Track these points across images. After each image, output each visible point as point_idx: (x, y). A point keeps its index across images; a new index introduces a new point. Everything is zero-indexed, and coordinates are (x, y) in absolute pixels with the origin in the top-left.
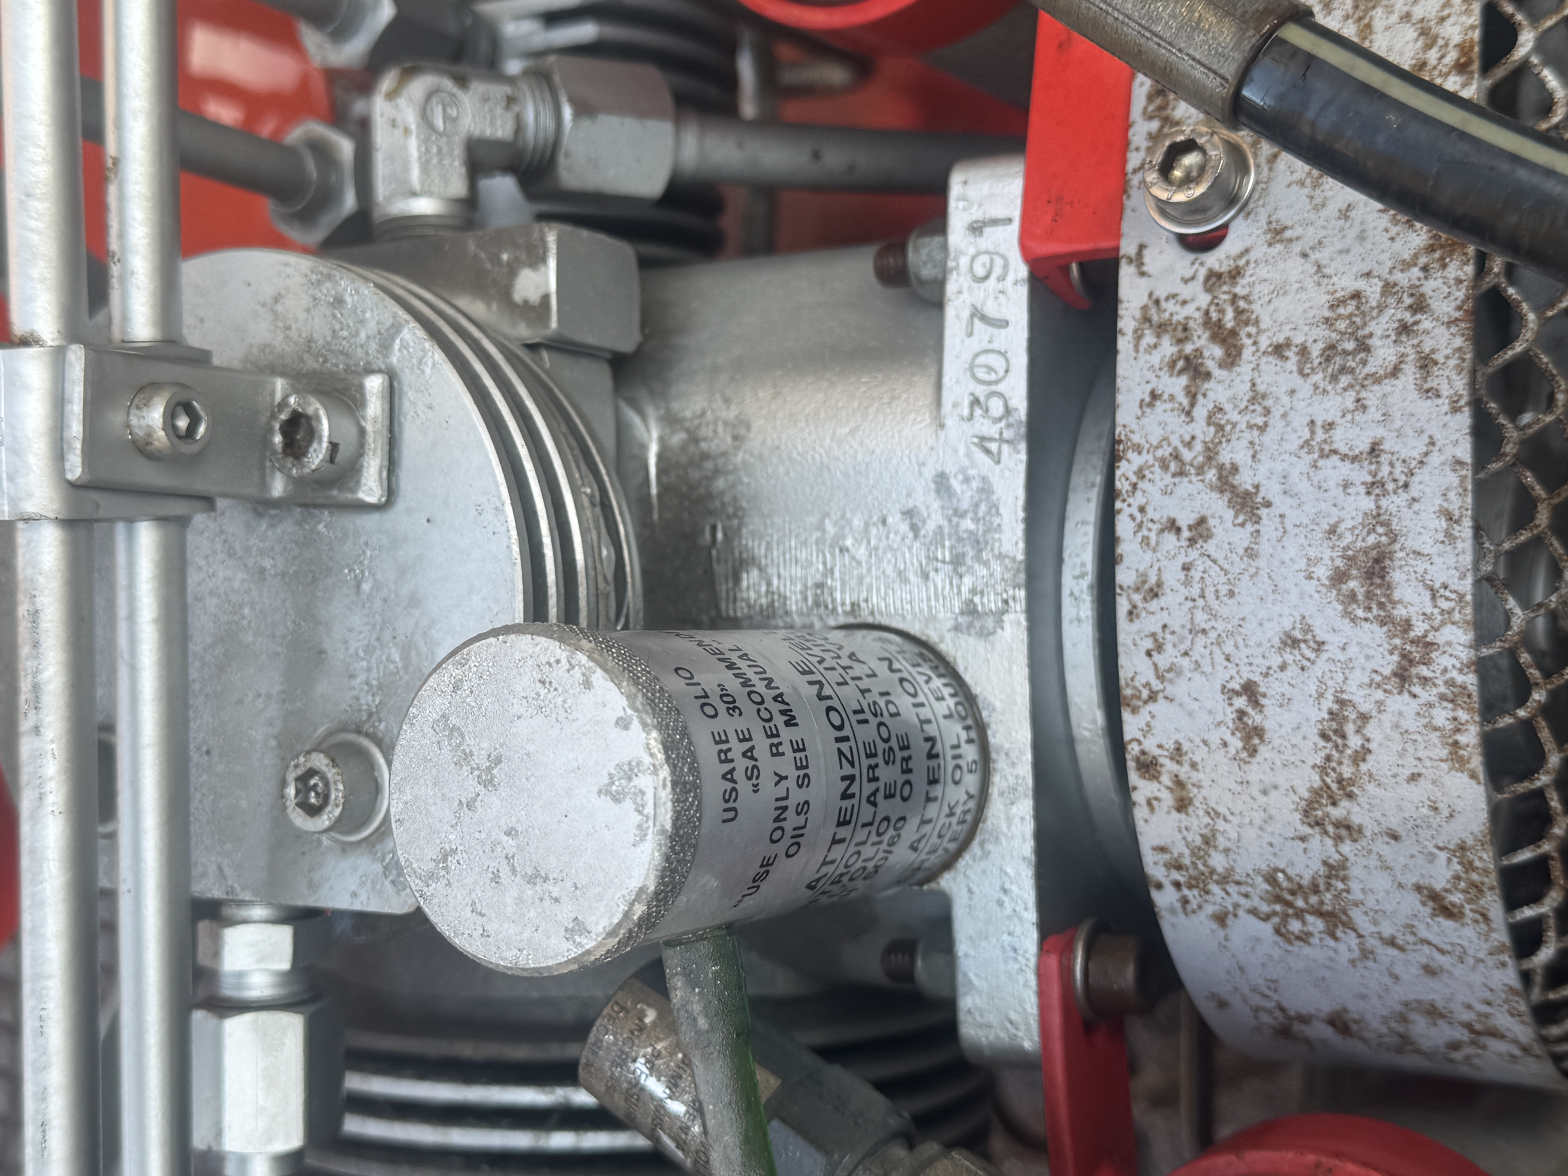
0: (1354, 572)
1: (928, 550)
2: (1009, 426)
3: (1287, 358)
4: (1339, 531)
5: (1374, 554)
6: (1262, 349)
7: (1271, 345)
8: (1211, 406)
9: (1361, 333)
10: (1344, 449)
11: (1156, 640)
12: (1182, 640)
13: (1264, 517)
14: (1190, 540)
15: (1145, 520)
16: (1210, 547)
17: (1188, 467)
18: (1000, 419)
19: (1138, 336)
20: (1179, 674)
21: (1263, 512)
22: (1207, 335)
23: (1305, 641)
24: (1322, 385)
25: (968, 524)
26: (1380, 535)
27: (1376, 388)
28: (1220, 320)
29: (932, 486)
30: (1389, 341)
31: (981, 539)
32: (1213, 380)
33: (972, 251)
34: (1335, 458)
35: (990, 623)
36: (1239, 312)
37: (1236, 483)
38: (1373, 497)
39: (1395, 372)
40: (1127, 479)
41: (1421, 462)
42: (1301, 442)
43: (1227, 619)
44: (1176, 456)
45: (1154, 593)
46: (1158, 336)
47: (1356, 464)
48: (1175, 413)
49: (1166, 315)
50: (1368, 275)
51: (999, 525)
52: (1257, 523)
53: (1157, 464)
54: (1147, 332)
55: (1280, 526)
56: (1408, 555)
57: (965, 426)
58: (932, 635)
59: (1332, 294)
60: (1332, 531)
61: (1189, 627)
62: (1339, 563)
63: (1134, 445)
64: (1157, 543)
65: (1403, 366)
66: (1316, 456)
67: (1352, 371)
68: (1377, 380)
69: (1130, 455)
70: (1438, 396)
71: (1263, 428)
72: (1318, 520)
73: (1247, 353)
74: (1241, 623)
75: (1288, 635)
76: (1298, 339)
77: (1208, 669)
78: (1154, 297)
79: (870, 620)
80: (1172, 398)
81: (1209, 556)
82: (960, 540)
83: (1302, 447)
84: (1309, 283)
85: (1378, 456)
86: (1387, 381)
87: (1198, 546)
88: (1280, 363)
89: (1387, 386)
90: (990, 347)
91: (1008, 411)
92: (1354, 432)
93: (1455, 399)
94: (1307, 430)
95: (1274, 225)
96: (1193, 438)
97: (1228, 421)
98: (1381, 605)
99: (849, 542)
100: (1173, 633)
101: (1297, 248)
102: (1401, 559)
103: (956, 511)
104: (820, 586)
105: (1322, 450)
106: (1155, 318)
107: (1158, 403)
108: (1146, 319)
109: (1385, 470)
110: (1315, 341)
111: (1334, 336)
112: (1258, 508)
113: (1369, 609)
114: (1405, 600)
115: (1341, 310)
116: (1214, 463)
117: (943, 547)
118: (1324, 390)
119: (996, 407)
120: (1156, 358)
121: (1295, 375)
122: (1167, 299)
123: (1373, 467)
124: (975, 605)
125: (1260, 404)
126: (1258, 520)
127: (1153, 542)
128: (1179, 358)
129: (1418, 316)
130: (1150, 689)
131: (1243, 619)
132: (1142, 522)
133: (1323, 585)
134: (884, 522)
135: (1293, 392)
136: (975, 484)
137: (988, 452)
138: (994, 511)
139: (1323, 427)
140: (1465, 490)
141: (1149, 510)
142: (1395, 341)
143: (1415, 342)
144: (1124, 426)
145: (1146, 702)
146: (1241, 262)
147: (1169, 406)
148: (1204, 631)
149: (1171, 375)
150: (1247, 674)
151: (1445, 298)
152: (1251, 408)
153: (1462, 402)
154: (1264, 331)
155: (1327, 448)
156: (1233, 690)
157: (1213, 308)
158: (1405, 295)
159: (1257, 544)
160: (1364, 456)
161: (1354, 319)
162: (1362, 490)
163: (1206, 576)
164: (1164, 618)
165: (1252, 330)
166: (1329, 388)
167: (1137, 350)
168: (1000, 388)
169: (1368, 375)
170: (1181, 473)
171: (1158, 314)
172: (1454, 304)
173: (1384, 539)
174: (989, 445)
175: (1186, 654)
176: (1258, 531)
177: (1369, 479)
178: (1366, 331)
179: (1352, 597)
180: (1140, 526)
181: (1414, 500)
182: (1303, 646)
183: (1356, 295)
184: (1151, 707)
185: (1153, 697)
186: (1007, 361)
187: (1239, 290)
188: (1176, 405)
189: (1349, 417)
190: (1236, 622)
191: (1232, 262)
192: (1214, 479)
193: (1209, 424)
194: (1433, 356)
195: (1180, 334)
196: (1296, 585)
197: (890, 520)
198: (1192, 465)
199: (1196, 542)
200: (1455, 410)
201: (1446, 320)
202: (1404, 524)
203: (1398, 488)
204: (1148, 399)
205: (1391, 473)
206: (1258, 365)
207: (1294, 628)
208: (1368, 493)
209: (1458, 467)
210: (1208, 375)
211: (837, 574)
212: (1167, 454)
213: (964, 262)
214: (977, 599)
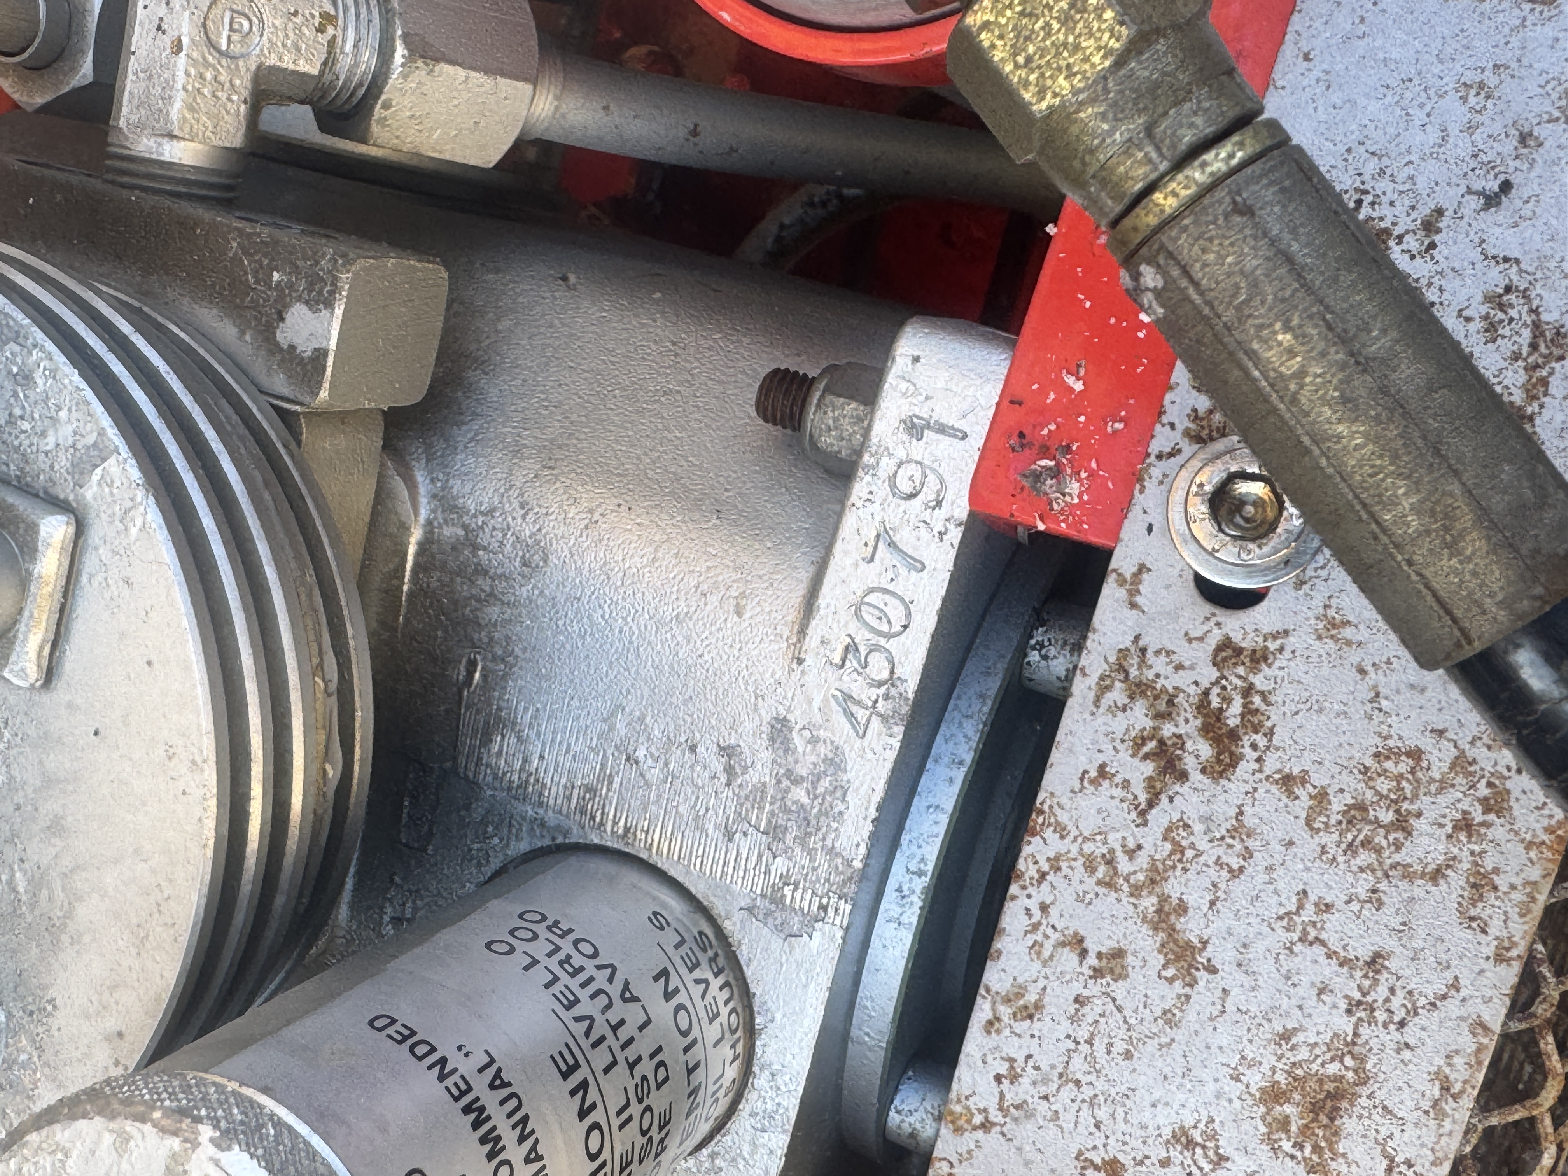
0: (1297, 1097)
1: (742, 805)
2: (887, 697)
3: (1297, 798)
4: (1294, 1041)
5: (1330, 1087)
6: (1268, 771)
7: (1279, 771)
8: (1176, 816)
9: (1405, 806)
10: (1334, 944)
11: (1012, 1068)
12: (1046, 1081)
13: (1202, 983)
14: (1095, 970)
15: (1044, 922)
16: (1120, 989)
17: (1121, 881)
18: (880, 684)
19: (1103, 688)
20: (1030, 1115)
21: (1202, 976)
22: (1199, 722)
23: (1204, 1147)
24: (1332, 852)
25: (799, 794)
26: (1347, 1068)
27: (1404, 885)
28: (1221, 710)
29: (766, 729)
30: (1442, 833)
31: (814, 822)
32: (1188, 784)
33: (902, 454)
34: (1318, 950)
35: (796, 923)
36: (1249, 711)
37: (1178, 927)
38: (1354, 1019)
39: (1436, 875)
40: (1036, 863)
41: (1433, 1004)
42: (1282, 911)
43: (1111, 1082)
44: (1110, 862)
45: (1029, 1013)
46: (1131, 697)
47: (1345, 969)
48: (1125, 805)
49: (1150, 675)
50: (1441, 733)
51: (841, 813)
52: (1191, 986)
53: (1081, 861)
54: (1118, 684)
55: (1219, 1002)
56: (1375, 1107)
57: (831, 674)
58: (719, 908)
59: (1386, 738)
60: (1286, 1036)
61: (1060, 1070)
62: (1280, 1077)
63: (1058, 823)
64: (1052, 957)
65: (1449, 872)
66: (1295, 937)
67: (1379, 851)
68: (1408, 875)
69: (1048, 833)
70: (1484, 932)
71: (1236, 873)
72: (1271, 1016)
73: (1245, 768)
74: (1130, 1093)
75: (1184, 1132)
76: (1318, 779)
77: (1068, 1126)
78: (1141, 643)
79: (644, 855)
80: (1126, 784)
81: (1114, 1000)
82: (786, 810)
83: (1281, 918)
84: (1357, 711)
85: (1377, 972)
86: (1421, 882)
87: (1104, 981)
88: (1285, 799)
89: (1420, 888)
90: (891, 587)
91: (892, 680)
92: (1354, 929)
93: (1506, 944)
94: (1294, 899)
95: (1331, 613)
96: (1140, 847)
97: (1192, 846)
98: (1316, 1149)
99: (641, 753)
100: (1037, 1068)
101: (1354, 656)
102: (1363, 1108)
103: (789, 774)
104: (591, 789)
105: (1305, 932)
106: (1134, 672)
107: (1106, 784)
108: (1121, 668)
109: (1382, 991)
110: (1342, 791)
111: (1369, 794)
112: (1198, 969)
113: (1302, 1148)
114: (1350, 1157)
115: (1389, 765)
116: (1158, 889)
117: (761, 808)
118: (1334, 859)
119: (878, 668)
120: (1119, 725)
121: (1302, 822)
122: (1158, 653)
123: (1367, 983)
124: (783, 896)
125: (1242, 840)
126: (1192, 984)
127: (1046, 954)
128: (1151, 739)
129: (1492, 817)
130: (986, 1118)
131: (1133, 1090)
132: (1040, 923)
133: (1251, 1095)
134: (693, 749)
135: (1291, 843)
136: (823, 750)
137: (851, 716)
138: (839, 794)
139: (1316, 905)
140: (1479, 1063)
141: (1054, 911)
142: (1449, 837)
143: (1477, 848)
144: (1052, 794)
145: (975, 1128)
146: (1272, 646)
147: (1118, 792)
148: (1078, 1083)
149: (1133, 756)
150: (1114, 1150)
151: (1537, 808)
152: (1229, 841)
153: (1514, 953)
154: (1277, 749)
155: (1313, 933)
156: (1092, 1162)
157: (1216, 690)
158: (1484, 781)
159: (1182, 1011)
160: (1361, 963)
161: (1404, 784)
162: (1343, 1005)
163: (1102, 1020)
164: (1033, 1047)
165: (1261, 740)
166: (1341, 859)
167: (1097, 702)
168: (892, 645)
169: (1398, 863)
170: (1109, 884)
171: (1140, 668)
172: (1546, 822)
173: (1350, 1075)
174: (854, 709)
175: (1046, 1098)
176: (1188, 997)
177: (1357, 995)
178: (1414, 808)
179: (1284, 1124)
180: (1036, 927)
181: (1407, 1045)
182: (1199, 1151)
183: (1416, 754)
184: (980, 1134)
185: (986, 1126)
186: (909, 615)
187: (1258, 681)
188: (1130, 797)
189: (1355, 906)
190: (1123, 1089)
191: (1260, 640)
192: (1152, 909)
193: (1165, 839)
194: (1493, 876)
195: (1162, 706)
196: (1216, 1080)
197: (701, 749)
198: (1127, 880)
199: (1103, 977)
200: (1500, 958)
201: (1528, 837)
202: (1383, 1068)
203: (1392, 1022)
204: (1093, 774)
205: (1387, 1000)
206: (1255, 790)
207: (1195, 1127)
208: (1349, 1012)
209: (1479, 1031)
210: (1183, 776)
211: (616, 785)
212: (1098, 853)
213: (887, 465)
214: (788, 891)
